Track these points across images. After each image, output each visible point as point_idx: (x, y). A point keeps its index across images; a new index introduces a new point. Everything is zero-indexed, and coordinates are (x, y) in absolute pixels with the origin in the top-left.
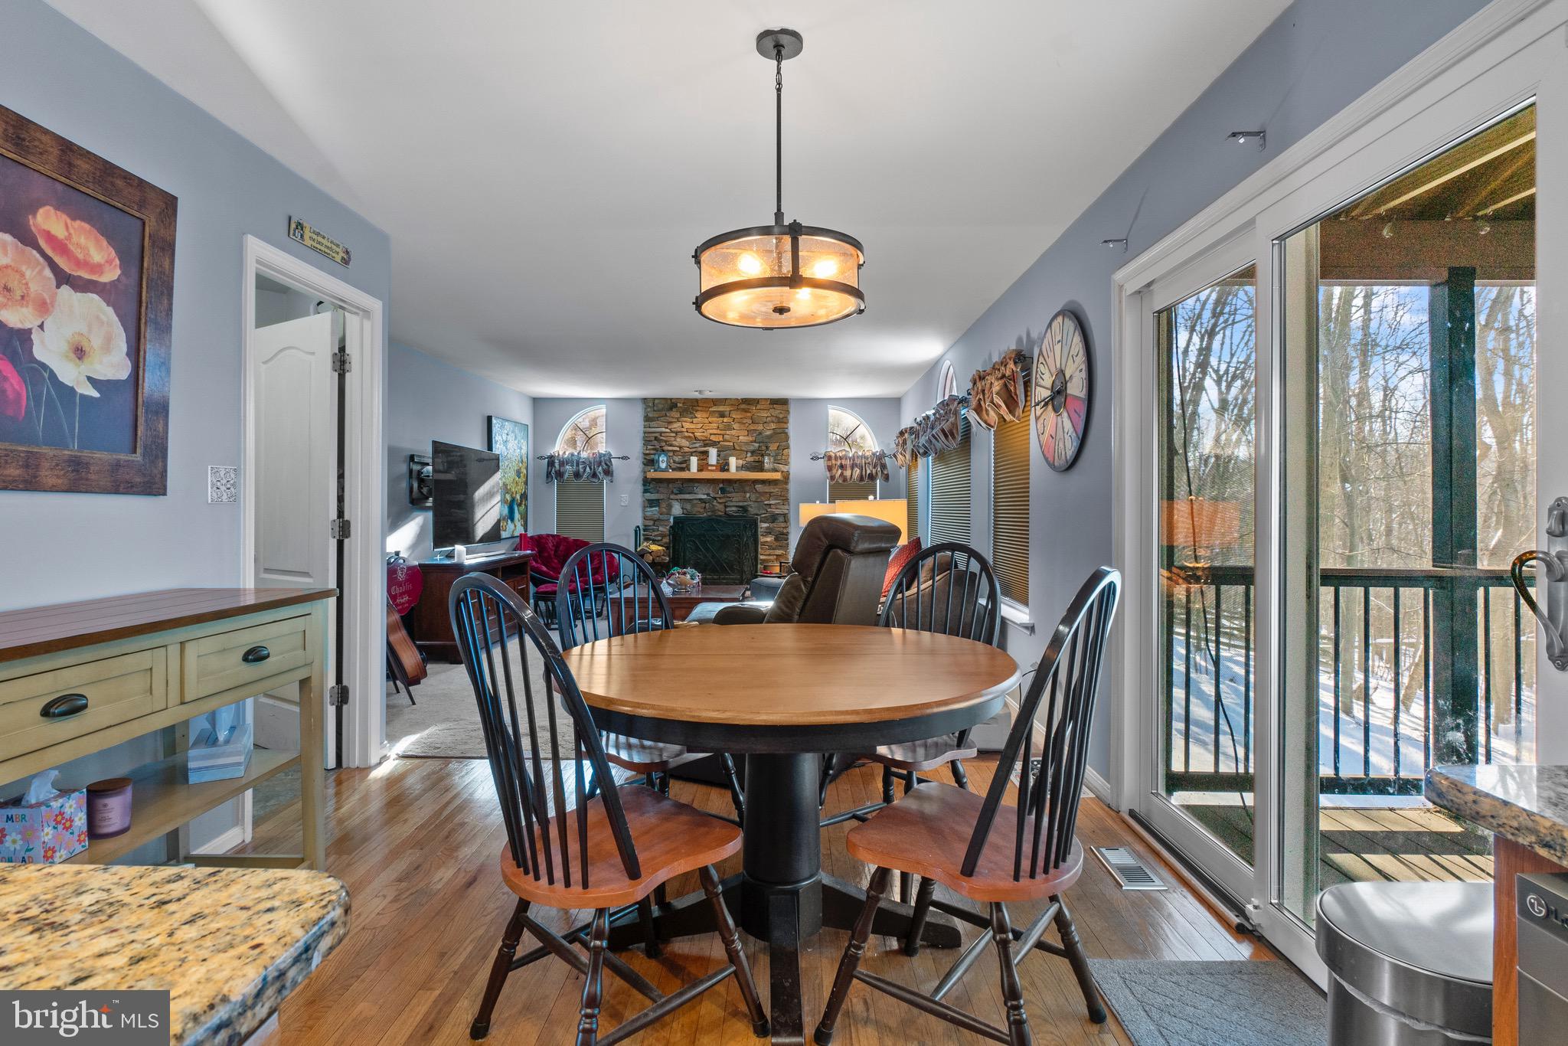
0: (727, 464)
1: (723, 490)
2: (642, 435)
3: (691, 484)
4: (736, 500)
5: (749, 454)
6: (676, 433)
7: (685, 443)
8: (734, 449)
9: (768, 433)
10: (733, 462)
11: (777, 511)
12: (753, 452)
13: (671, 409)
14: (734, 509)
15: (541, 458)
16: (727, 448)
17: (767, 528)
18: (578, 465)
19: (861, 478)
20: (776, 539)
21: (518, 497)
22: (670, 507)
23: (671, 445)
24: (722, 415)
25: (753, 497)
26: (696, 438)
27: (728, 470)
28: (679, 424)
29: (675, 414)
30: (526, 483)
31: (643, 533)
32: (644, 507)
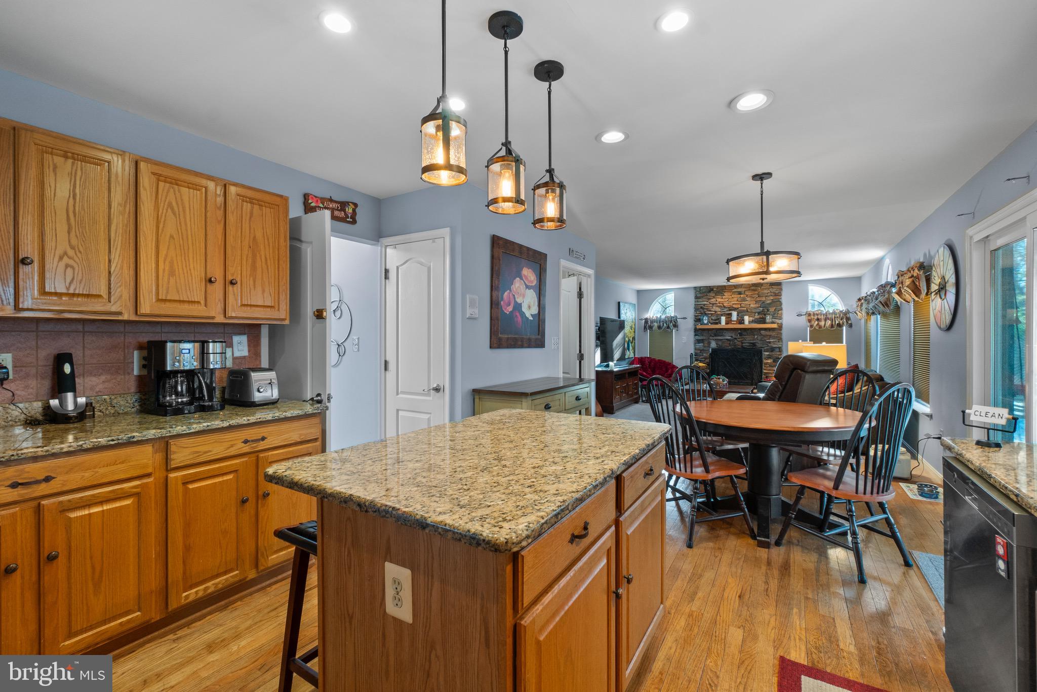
0: (743, 320)
1: (741, 334)
2: (693, 306)
3: (721, 331)
4: (748, 340)
5: (757, 314)
6: (713, 304)
7: (718, 309)
8: (747, 311)
9: (768, 302)
10: (747, 319)
11: (774, 346)
12: (759, 313)
13: (710, 292)
14: (747, 344)
15: (641, 319)
16: (744, 311)
17: (768, 355)
18: (660, 322)
19: (832, 326)
20: (773, 361)
21: (631, 339)
22: (709, 343)
23: (710, 311)
24: (740, 293)
25: (759, 338)
26: (724, 307)
27: (743, 323)
28: (714, 299)
29: (712, 294)
30: (635, 332)
31: (695, 357)
32: (695, 343)
